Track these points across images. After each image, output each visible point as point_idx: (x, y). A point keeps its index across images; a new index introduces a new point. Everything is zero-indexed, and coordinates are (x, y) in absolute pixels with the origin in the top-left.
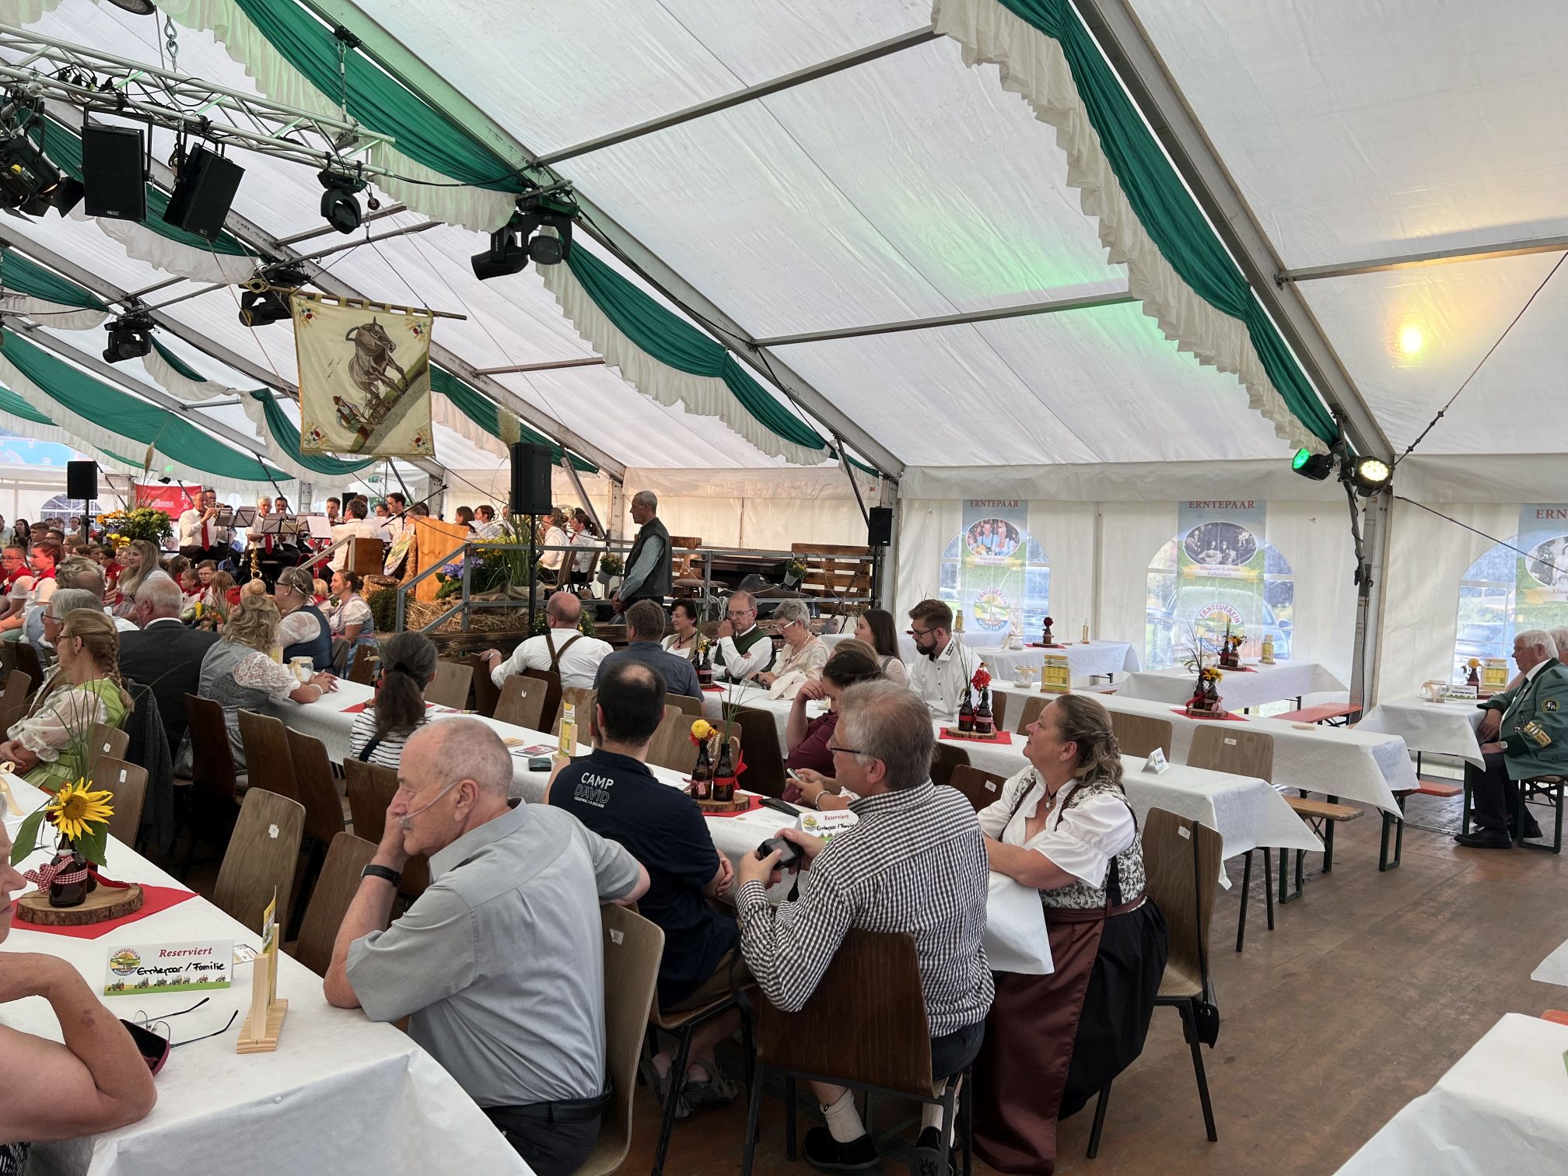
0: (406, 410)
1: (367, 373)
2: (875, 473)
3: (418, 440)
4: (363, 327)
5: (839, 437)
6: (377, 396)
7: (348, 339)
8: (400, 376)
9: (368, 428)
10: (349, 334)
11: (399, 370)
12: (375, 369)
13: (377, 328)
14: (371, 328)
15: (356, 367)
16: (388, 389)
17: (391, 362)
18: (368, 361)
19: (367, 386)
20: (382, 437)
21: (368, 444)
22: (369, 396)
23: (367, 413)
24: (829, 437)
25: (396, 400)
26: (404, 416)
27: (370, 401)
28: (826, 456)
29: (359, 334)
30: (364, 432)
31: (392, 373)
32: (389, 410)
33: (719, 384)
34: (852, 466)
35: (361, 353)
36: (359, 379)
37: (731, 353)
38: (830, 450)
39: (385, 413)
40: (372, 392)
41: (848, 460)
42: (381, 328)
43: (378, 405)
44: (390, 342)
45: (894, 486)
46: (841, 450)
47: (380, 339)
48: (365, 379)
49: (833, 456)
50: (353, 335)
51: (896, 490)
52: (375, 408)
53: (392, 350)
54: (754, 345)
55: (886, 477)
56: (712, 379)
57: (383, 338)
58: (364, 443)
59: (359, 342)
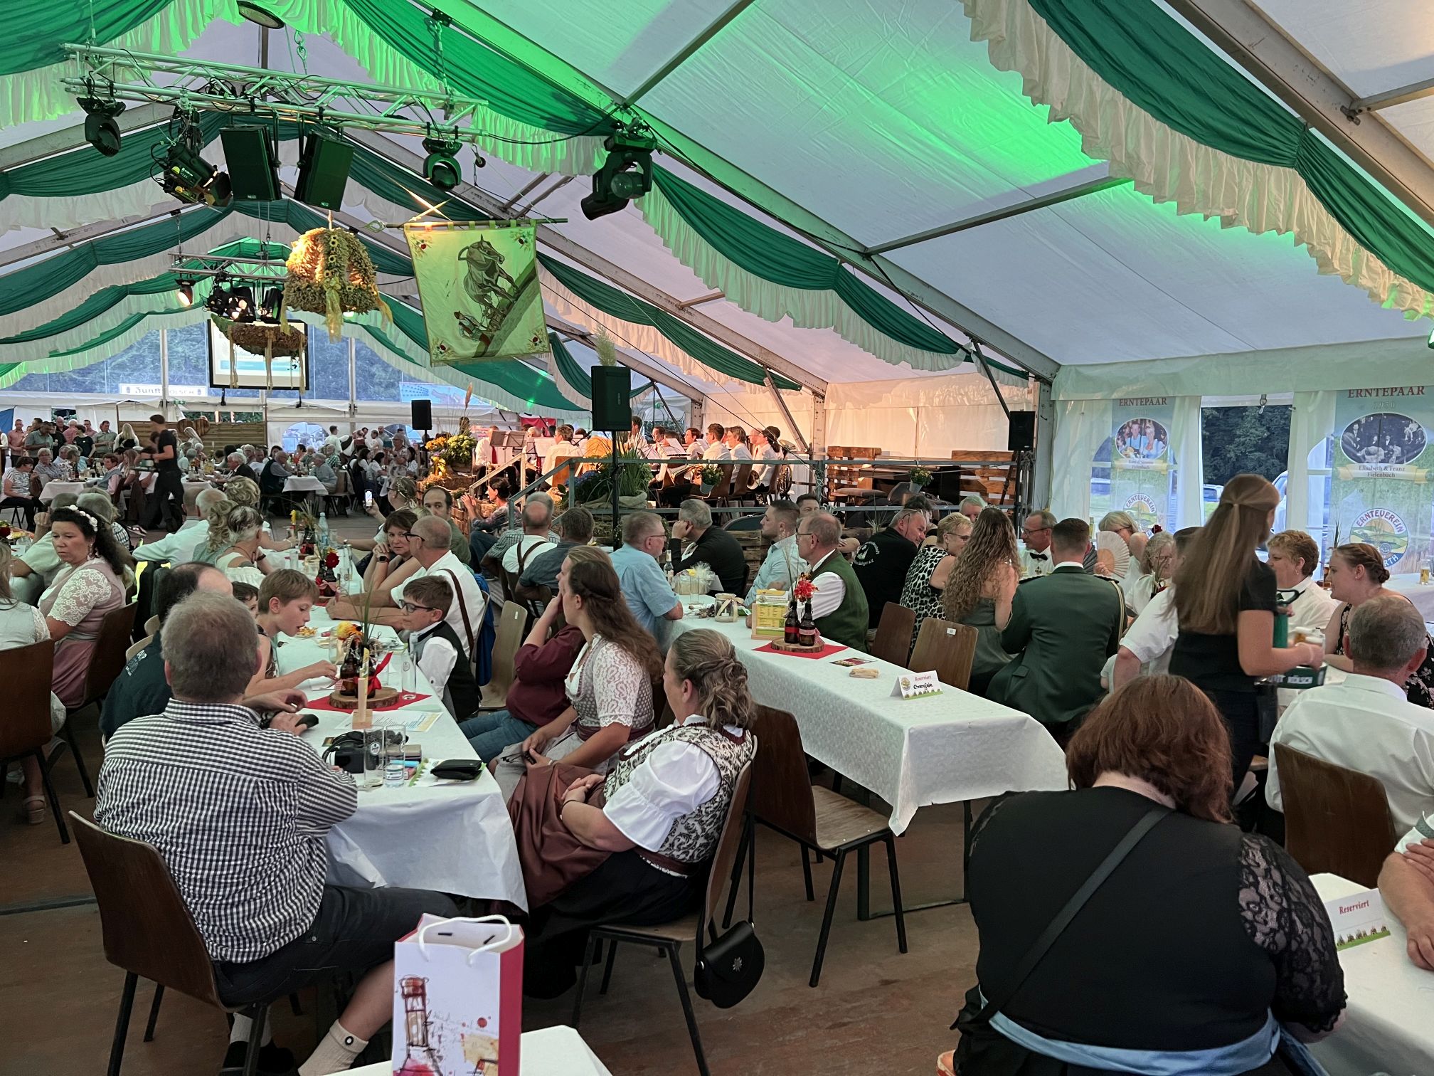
0: (521, 314)
1: (481, 286)
2: (1024, 376)
3: (535, 340)
4: (472, 246)
5: (975, 340)
6: (491, 306)
7: (460, 259)
8: (510, 285)
9: (489, 335)
10: (460, 254)
11: (509, 279)
12: (488, 281)
13: (485, 245)
14: (479, 245)
15: (470, 282)
16: (500, 298)
17: (502, 273)
18: (481, 275)
19: (480, 299)
20: (502, 341)
21: (490, 349)
22: (483, 307)
23: (486, 322)
24: (963, 340)
25: (510, 306)
26: (519, 319)
27: (486, 312)
28: (960, 360)
29: (470, 253)
30: (485, 339)
31: (503, 283)
32: (505, 316)
33: (831, 296)
34: (993, 370)
35: (474, 270)
36: (473, 293)
37: (845, 265)
38: (965, 354)
39: (502, 320)
40: (485, 304)
41: (986, 363)
42: (489, 243)
43: (494, 314)
44: (498, 255)
45: (1047, 388)
46: (978, 353)
47: (489, 253)
48: (479, 292)
49: (968, 359)
50: (464, 255)
51: (1050, 392)
52: (491, 317)
53: (501, 262)
54: (867, 255)
55: (1038, 378)
56: (822, 292)
57: (491, 252)
58: (486, 348)
59: (470, 260)
